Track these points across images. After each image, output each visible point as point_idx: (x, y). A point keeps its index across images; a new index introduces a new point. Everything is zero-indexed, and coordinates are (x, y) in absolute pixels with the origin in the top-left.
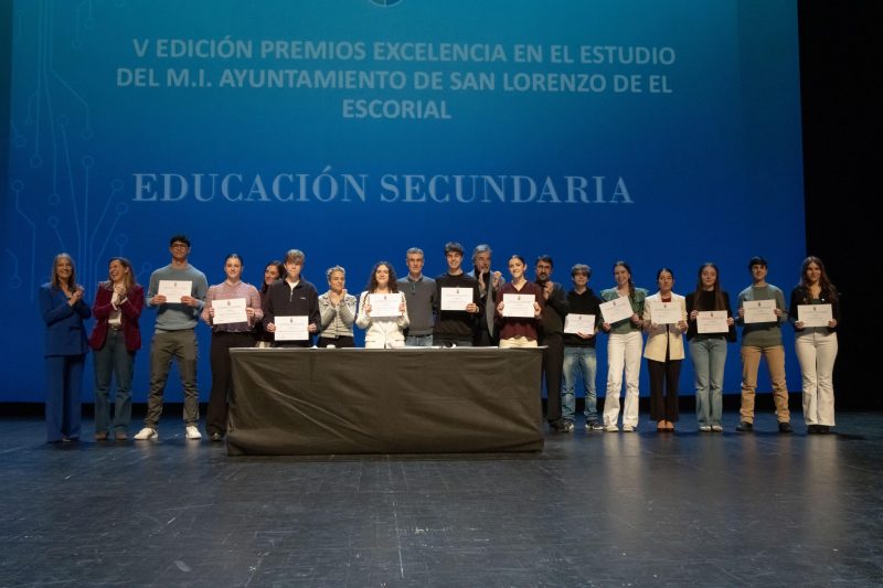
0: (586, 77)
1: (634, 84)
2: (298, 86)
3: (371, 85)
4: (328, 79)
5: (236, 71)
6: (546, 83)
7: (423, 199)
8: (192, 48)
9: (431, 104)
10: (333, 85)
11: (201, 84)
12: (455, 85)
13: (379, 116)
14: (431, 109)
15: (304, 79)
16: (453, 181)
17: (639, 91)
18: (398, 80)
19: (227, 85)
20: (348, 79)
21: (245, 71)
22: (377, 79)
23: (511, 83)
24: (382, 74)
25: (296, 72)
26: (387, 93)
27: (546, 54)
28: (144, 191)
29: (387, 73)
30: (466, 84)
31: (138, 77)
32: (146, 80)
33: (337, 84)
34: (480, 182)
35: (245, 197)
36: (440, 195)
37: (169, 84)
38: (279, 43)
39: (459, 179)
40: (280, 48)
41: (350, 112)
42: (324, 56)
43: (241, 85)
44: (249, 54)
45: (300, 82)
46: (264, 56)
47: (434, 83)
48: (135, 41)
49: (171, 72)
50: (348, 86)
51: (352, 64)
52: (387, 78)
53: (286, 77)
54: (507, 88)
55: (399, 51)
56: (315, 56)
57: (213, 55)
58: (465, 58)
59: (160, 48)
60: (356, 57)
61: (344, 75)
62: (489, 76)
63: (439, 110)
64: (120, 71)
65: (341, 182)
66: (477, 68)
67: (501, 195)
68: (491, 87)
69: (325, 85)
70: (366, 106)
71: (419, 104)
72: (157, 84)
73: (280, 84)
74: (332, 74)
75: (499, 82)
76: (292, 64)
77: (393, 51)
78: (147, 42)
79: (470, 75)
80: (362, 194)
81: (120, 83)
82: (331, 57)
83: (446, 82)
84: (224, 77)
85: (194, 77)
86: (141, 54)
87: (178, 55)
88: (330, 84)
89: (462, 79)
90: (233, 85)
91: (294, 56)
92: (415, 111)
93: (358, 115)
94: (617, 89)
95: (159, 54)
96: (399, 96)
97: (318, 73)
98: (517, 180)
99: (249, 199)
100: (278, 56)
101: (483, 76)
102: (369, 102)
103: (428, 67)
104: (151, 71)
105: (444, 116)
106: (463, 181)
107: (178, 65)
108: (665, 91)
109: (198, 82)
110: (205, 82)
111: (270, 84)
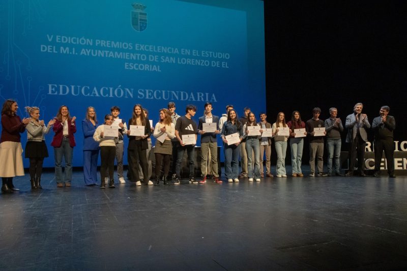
0: (203, 61)
1: (217, 64)
2: (109, 57)
3: (135, 58)
4: (120, 55)
5: (87, 50)
6: (191, 62)
7: (152, 98)
8: (70, 40)
9: (155, 66)
11: (74, 53)
12: (163, 60)
13: (137, 69)
14: (155, 68)
15: (111, 54)
16: (162, 92)
17: (219, 66)
18: (144, 57)
19: (83, 54)
20: (127, 56)
21: (90, 50)
22: (137, 56)
23: (180, 62)
24: (138, 55)
25: (108, 52)
26: (140, 62)
27: (191, 53)
28: (52, 91)
29: (140, 55)
30: (166, 60)
31: (49, 49)
32: (52, 50)
33: (123, 57)
34: (170, 93)
35: (90, 94)
36: (158, 97)
37: (61, 52)
38: (102, 41)
39: (164, 92)
40: (103, 43)
41: (127, 67)
42: (118, 47)
43: (88, 54)
44: (91, 44)
45: (110, 55)
46: (97, 45)
47: (156, 58)
48: (48, 36)
49: (62, 48)
50: (127, 58)
51: (127, 51)
52: (140, 57)
53: (105, 53)
54: (179, 62)
55: (144, 47)
56: (115, 47)
57: (78, 43)
58: (166, 52)
59: (57, 39)
60: (129, 48)
61: (125, 54)
62: (173, 58)
63: (157, 69)
64: (42, 46)
65: (124, 91)
66: (170, 55)
67: (177, 98)
68: (174, 62)
69: (119, 57)
70: (133, 65)
71: (151, 66)
72: (57, 52)
74: (121, 53)
75: (176, 60)
76: (107, 49)
77: (142, 47)
78: (52, 36)
79: (167, 58)
80: (131, 95)
84: (82, 51)
85: (71, 50)
86: (50, 40)
87: (65, 42)
88: (120, 57)
90: (86, 54)
91: (108, 46)
92: (149, 68)
93: (130, 68)
94: (212, 66)
95: (57, 41)
96: (144, 63)
97: (116, 53)
98: (182, 93)
99: (92, 95)
101: (171, 58)
102: (134, 64)
103: (154, 54)
104: (54, 47)
105: (159, 71)
106: (165, 93)
107: (65, 46)
108: (227, 67)
109: (72, 52)
110: (75, 53)
111: (99, 55)
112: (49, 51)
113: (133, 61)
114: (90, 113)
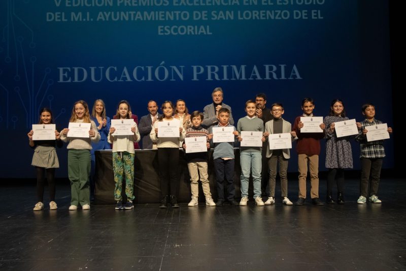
0: (279, 12)
1: (303, 14)
2: (136, 19)
3: (172, 18)
4: (150, 16)
5: (105, 13)
6: (259, 15)
9: (202, 27)
10: (153, 19)
11: (88, 20)
12: (214, 17)
13: (176, 34)
14: (202, 30)
17: (307, 18)
18: (185, 16)
19: (101, 20)
20: (161, 16)
21: (109, 13)
23: (242, 16)
24: (177, 13)
25: (135, 12)
26: (180, 22)
29: (180, 12)
30: (219, 17)
31: (57, 17)
32: (61, 18)
33: (155, 18)
37: (72, 20)
41: (161, 32)
42: (148, 4)
43: (107, 19)
44: (111, 4)
46: (118, 5)
47: (203, 15)
49: (73, 14)
50: (161, 19)
52: (180, 15)
53: (130, 15)
54: (240, 18)
56: (144, 4)
57: (93, 5)
58: (219, 4)
60: (164, 5)
61: (159, 13)
62: (231, 13)
63: (206, 30)
64: (48, 14)
66: (225, 9)
68: (232, 18)
69: (149, 19)
70: (170, 29)
71: (196, 27)
72: (66, 20)
73: (127, 19)
74: (152, 13)
75: (236, 16)
76: (132, 9)
79: (221, 12)
81: (48, 20)
82: (152, 5)
83: (209, 16)
84: (99, 16)
85: (84, 16)
86: (58, 5)
87: (76, 5)
89: (217, 14)
91: (134, 5)
92: (194, 31)
93: (166, 34)
94: (295, 17)
95: (67, 5)
96: (186, 23)
97: (146, 13)
100: (126, 5)
101: (228, 12)
102: (171, 27)
103: (200, 9)
104: (63, 14)
105: (209, 33)
107: (76, 10)
108: (320, 17)
109: (86, 19)
110: (90, 19)
111: (122, 19)
112: (57, 20)
113: (170, 23)
114: (97, 107)
